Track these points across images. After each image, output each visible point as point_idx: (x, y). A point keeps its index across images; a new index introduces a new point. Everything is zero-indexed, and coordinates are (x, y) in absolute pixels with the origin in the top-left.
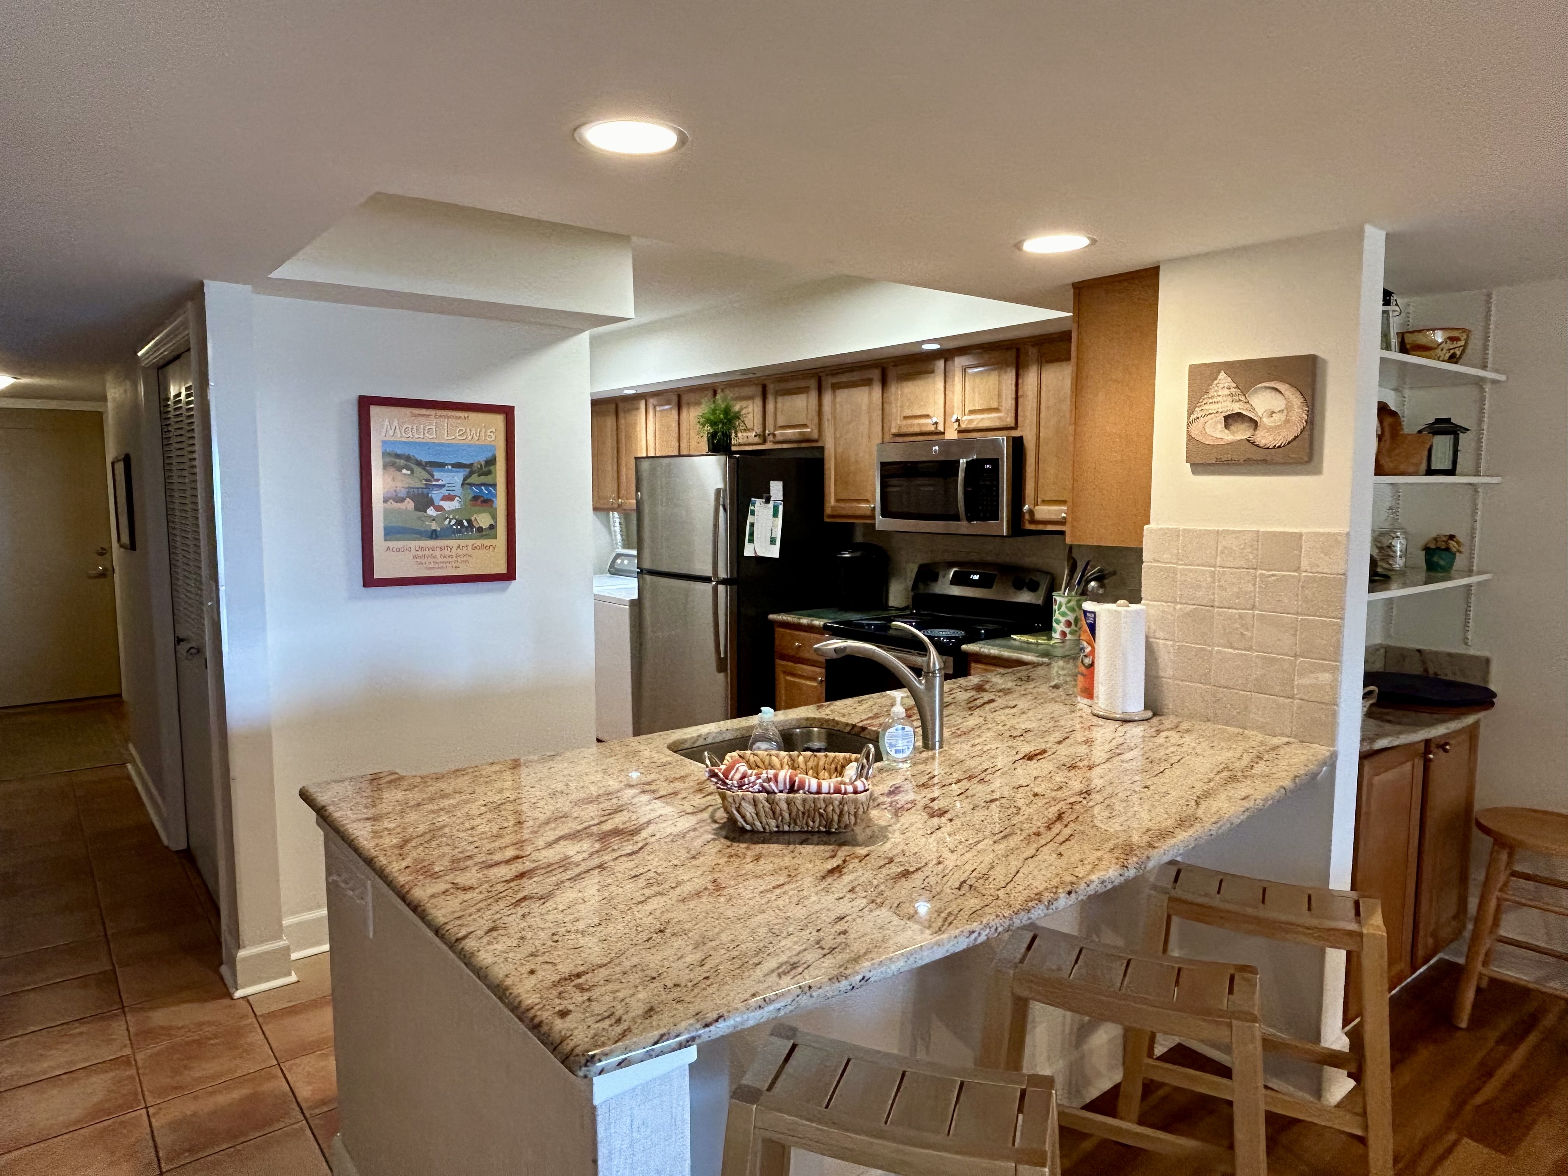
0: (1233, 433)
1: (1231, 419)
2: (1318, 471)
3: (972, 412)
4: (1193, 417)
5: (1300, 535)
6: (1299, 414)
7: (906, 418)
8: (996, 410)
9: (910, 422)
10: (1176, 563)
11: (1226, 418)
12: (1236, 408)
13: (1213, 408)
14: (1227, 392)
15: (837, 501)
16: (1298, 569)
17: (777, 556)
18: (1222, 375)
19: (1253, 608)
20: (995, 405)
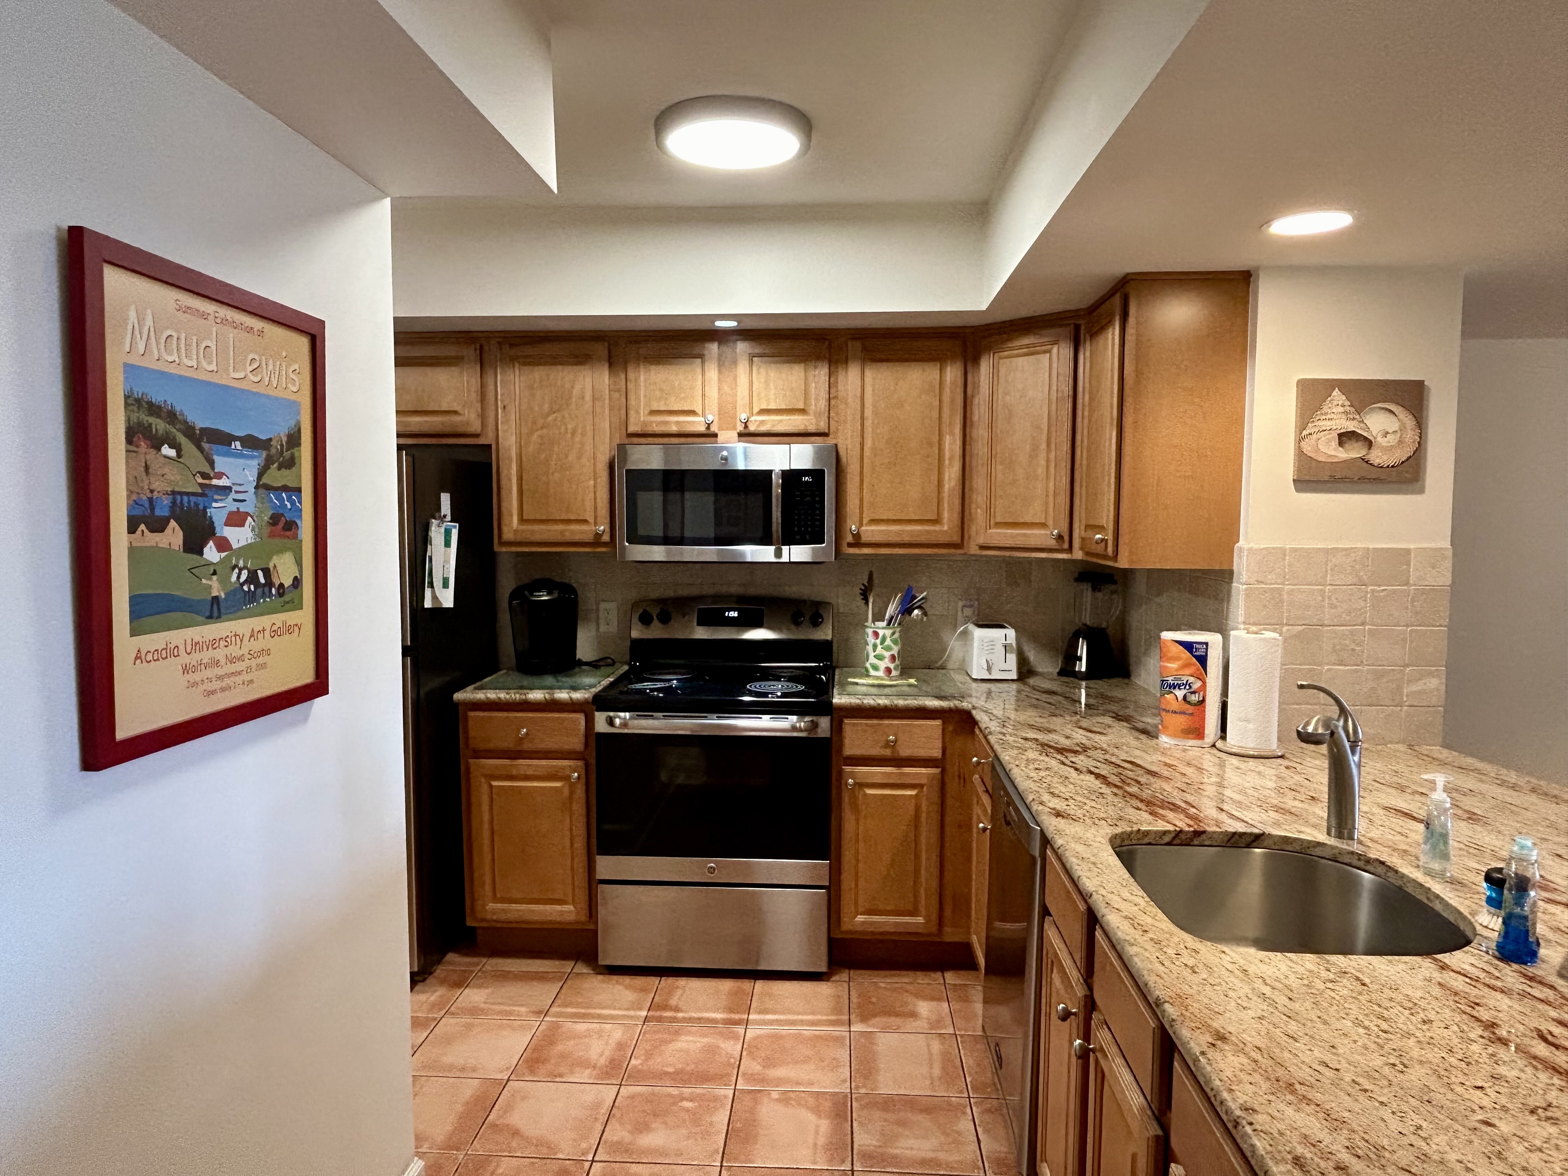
0: (1347, 451)
1: (1345, 438)
2: (1421, 491)
3: (763, 412)
4: (1305, 433)
5: (1408, 551)
6: (1411, 436)
7: (653, 412)
8: (803, 411)
9: (659, 418)
10: (1283, 584)
11: (1340, 436)
12: (1351, 426)
13: (1327, 424)
14: (1341, 409)
15: (522, 520)
16: (1407, 584)
17: (451, 605)
18: (1336, 392)
19: (1363, 624)
20: (801, 406)
